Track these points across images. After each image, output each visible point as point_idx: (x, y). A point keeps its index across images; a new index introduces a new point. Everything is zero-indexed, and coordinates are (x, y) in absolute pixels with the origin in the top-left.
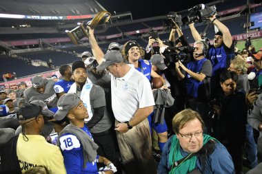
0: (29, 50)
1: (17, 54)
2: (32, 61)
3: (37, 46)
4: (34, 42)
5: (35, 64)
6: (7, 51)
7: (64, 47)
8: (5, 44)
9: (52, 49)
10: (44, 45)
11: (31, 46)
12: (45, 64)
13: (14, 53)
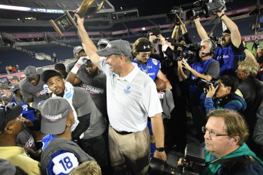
0: (34, 43)
1: (22, 47)
2: (36, 54)
3: (41, 39)
4: (39, 35)
5: (39, 58)
6: (11, 43)
7: (69, 41)
8: (10, 36)
9: (57, 43)
10: (49, 39)
11: (36, 40)
12: (49, 58)
13: (19, 45)
